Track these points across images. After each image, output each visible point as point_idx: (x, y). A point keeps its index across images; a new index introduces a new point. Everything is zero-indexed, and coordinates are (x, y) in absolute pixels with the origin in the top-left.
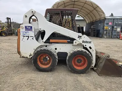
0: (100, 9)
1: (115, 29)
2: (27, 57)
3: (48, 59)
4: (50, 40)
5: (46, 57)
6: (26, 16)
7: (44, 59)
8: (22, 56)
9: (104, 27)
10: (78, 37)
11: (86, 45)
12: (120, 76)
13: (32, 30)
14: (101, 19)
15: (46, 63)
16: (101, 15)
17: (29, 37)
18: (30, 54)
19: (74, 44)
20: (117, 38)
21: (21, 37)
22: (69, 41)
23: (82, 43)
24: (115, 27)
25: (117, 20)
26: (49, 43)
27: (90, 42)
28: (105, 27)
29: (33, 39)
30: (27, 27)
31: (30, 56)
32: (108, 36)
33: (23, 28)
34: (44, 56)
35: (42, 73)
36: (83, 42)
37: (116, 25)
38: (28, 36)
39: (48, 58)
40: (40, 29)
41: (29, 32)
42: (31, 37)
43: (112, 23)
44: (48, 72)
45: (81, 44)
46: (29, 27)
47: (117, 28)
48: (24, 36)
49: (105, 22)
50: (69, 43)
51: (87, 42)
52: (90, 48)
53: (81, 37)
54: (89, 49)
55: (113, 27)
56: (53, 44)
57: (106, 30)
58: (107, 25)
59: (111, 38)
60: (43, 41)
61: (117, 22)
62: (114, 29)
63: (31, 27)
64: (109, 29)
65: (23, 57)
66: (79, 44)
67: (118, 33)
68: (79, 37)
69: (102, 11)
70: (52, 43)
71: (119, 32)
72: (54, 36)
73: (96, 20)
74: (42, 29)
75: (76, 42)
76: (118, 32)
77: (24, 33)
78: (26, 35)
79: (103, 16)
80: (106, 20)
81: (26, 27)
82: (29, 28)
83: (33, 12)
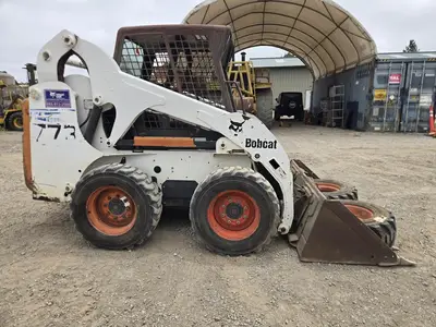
0: (357, 25)
1: (414, 99)
2: (57, 200)
3: (127, 204)
4: (136, 138)
5: (118, 196)
6: (46, 56)
7: (111, 206)
8: (38, 196)
9: (370, 91)
10: (231, 127)
11: (257, 156)
12: (377, 265)
13: (69, 102)
14: (362, 63)
15: (120, 218)
16: (363, 48)
17: (59, 127)
18: (67, 188)
19: (218, 151)
20: (421, 131)
21: (34, 130)
23: (243, 146)
24: (414, 91)
25: (419, 65)
26: (133, 148)
27: (273, 145)
28: (376, 93)
29: (73, 134)
30: (52, 94)
31: (66, 195)
32: (385, 125)
33: (37, 99)
34: (113, 196)
35: (104, 252)
36: (249, 143)
37: (417, 83)
38: (55, 124)
39: (126, 201)
40: (97, 100)
41: (60, 109)
42: (66, 127)
43: (400, 76)
44: (125, 249)
45: (243, 151)
46: (58, 92)
47: (418, 95)
48: (43, 126)
49: (377, 74)
51: (260, 144)
52: (274, 164)
53: (240, 125)
54: (269, 168)
55: (404, 92)
56: (145, 152)
57: (382, 103)
58: (383, 86)
59: (399, 131)
60: (108, 143)
61: (418, 74)
62: (409, 100)
63: (66, 94)
64: (392, 98)
65: (41, 198)
66: (236, 151)
67: (425, 114)
68: (235, 126)
69: (364, 33)
70: (142, 148)
71: (428, 111)
72: (150, 123)
73: (346, 65)
74: (103, 101)
75: (223, 145)
76: (422, 110)
77: (43, 116)
78: (50, 123)
79: (367, 52)
80: (380, 66)
81: (47, 93)
82: (59, 96)
83: (67, 40)
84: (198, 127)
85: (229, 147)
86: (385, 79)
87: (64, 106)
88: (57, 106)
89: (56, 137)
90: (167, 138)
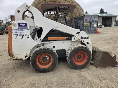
0: (80, 6)
1: (93, 25)
2: (22, 59)
4: (48, 38)
5: (45, 56)
6: (19, 11)
7: (43, 59)
8: (15, 59)
9: (83, 23)
10: (77, 33)
11: (84, 41)
13: (27, 27)
14: (80, 16)
15: (45, 62)
16: (81, 12)
17: (23, 35)
18: (26, 55)
19: (73, 40)
20: (94, 33)
21: (14, 37)
22: (67, 37)
24: (93, 23)
25: (94, 17)
26: (47, 41)
27: (88, 38)
28: (85, 24)
29: (28, 37)
30: (21, 24)
31: (25, 57)
32: (87, 31)
33: (15, 26)
34: (43, 56)
36: (82, 38)
37: (94, 21)
38: (22, 34)
39: (47, 57)
40: (37, 26)
41: (23, 29)
42: (25, 35)
43: (90, 19)
44: (49, 72)
45: (79, 40)
46: (23, 24)
47: (94, 24)
48: (17, 35)
49: (85, 19)
50: (67, 39)
51: (85, 38)
52: (88, 43)
53: (79, 33)
55: (91, 23)
56: (50, 42)
57: (86, 26)
58: (86, 22)
59: (90, 33)
60: (40, 40)
61: (94, 19)
62: (92, 25)
63: (26, 24)
64: (88, 25)
65: (16, 59)
66: (77, 40)
68: (78, 33)
69: (82, 8)
71: (96, 28)
73: (76, 17)
74: (39, 26)
75: (75, 39)
76: (95, 28)
77: (17, 32)
78: (20, 34)
80: (85, 17)
81: (19, 24)
83: (27, 6)
84: (68, 34)
85: (76, 39)
86: (87, 20)
87: (25, 28)
88: (22, 28)
89: (22, 39)
90: (58, 37)
